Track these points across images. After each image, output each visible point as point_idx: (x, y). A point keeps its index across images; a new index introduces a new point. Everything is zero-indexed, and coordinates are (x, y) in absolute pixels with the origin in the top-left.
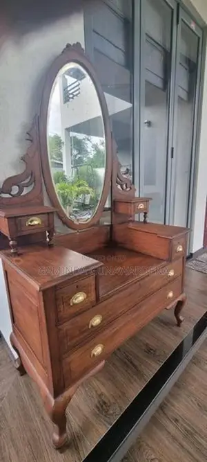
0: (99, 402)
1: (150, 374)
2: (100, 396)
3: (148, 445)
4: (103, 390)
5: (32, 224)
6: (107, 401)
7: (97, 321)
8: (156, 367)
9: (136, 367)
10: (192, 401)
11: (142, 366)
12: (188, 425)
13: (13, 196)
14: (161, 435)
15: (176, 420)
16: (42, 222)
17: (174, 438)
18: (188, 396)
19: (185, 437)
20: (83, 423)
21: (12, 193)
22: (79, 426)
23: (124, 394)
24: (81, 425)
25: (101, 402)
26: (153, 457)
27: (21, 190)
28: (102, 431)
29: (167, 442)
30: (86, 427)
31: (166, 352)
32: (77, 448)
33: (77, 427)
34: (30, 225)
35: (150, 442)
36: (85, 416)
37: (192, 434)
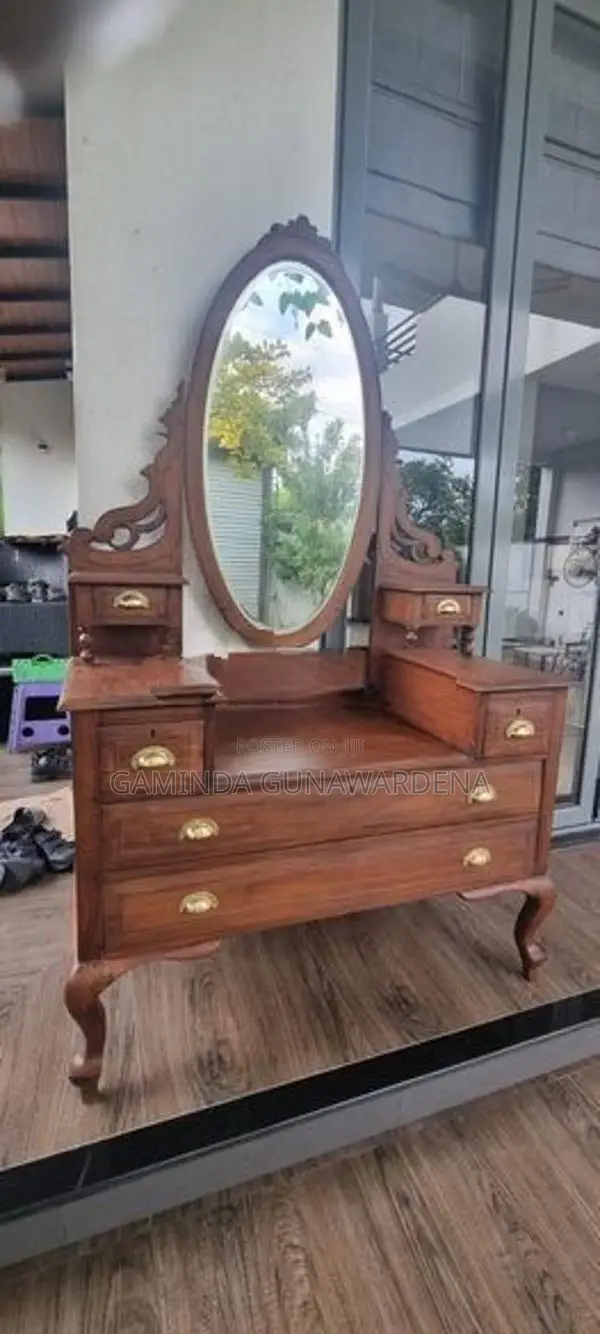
0: (210, 1054)
1: (365, 1049)
2: (219, 1043)
3: (298, 1213)
4: (233, 1036)
5: (127, 604)
6: (227, 1059)
7: (201, 830)
8: (393, 1042)
9: (338, 1021)
10: (480, 1183)
11: (357, 1028)
12: (434, 1228)
13: (117, 548)
14: (346, 1214)
15: (405, 1201)
16: (151, 603)
17: (375, 1234)
18: (475, 1166)
19: (408, 1245)
20: (156, 1076)
21: (114, 542)
22: (143, 1075)
23: (273, 1060)
24: (148, 1073)
25: (214, 1057)
26: (296, 1241)
27: (135, 539)
28: (184, 1104)
29: (350, 1232)
30: (155, 1085)
31: (446, 1021)
32: (117, 1112)
33: (139, 1078)
34: (121, 607)
35: (306, 1210)
36: (166, 1063)
37: (430, 1251)
